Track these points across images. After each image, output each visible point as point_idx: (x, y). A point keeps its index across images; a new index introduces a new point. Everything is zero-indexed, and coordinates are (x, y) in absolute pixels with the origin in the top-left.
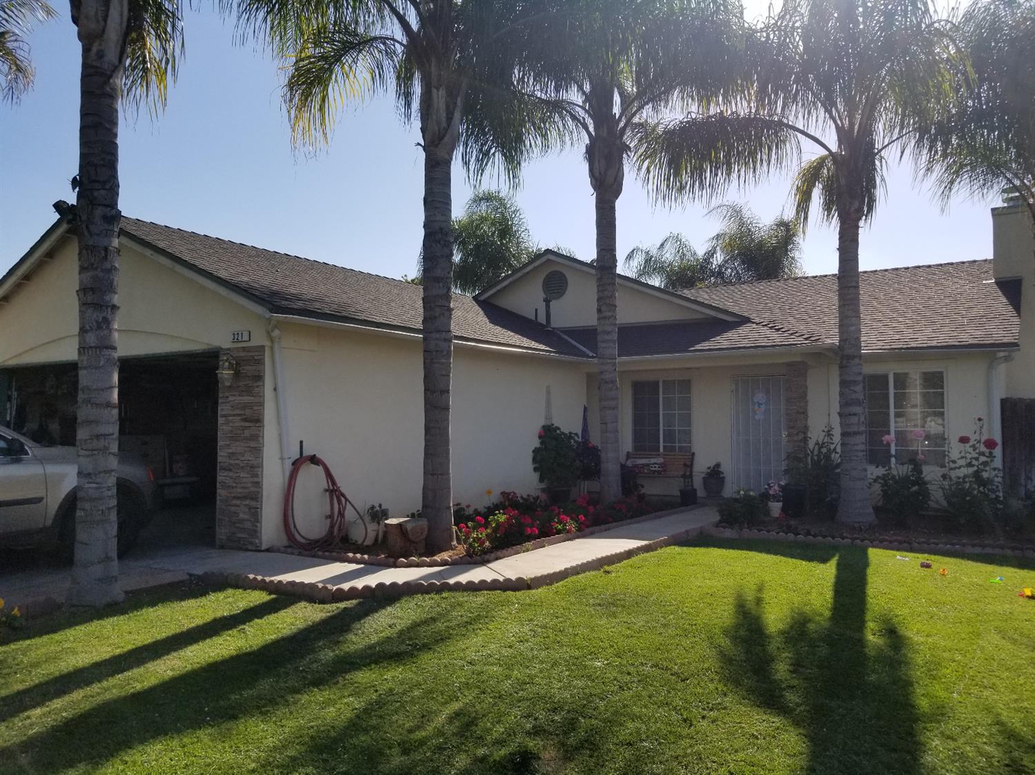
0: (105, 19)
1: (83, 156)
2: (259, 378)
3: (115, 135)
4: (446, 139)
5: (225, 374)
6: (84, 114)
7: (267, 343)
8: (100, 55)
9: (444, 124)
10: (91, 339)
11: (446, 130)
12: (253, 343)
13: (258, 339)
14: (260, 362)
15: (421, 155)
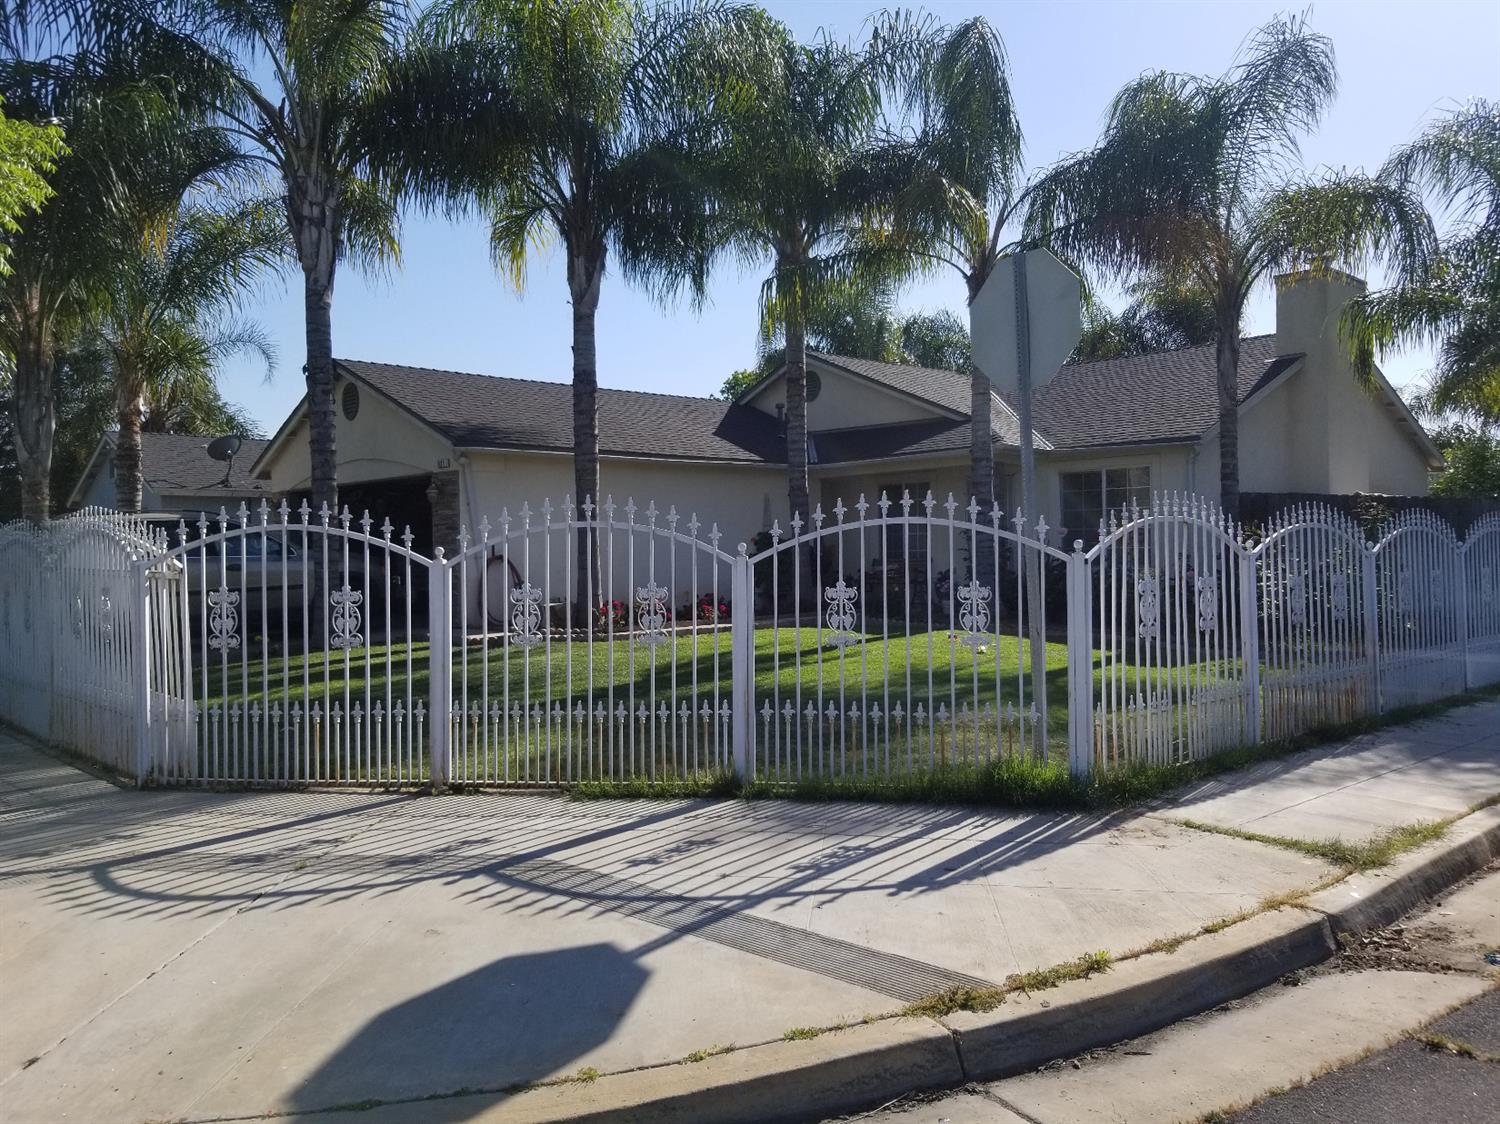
0: (317, 256)
1: (309, 351)
2: (456, 495)
3: (329, 334)
4: (586, 298)
5: (432, 492)
6: (309, 323)
7: (460, 469)
8: (316, 281)
9: (584, 286)
10: (318, 473)
11: (586, 290)
12: (451, 469)
13: (454, 467)
14: (455, 483)
15: (570, 309)
